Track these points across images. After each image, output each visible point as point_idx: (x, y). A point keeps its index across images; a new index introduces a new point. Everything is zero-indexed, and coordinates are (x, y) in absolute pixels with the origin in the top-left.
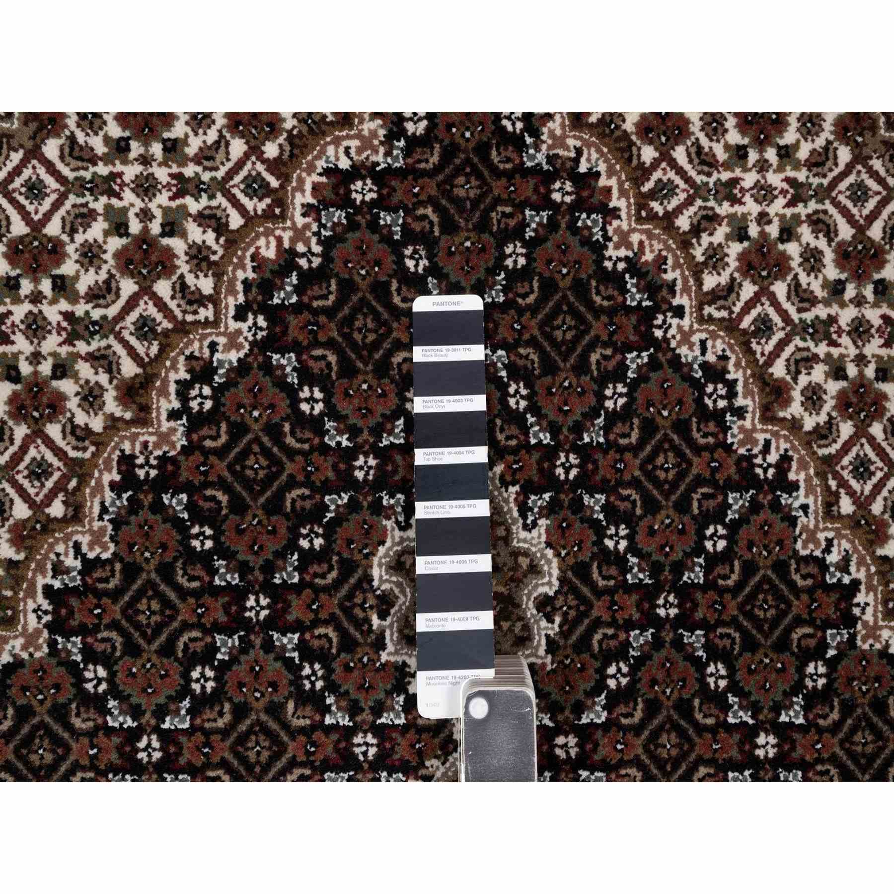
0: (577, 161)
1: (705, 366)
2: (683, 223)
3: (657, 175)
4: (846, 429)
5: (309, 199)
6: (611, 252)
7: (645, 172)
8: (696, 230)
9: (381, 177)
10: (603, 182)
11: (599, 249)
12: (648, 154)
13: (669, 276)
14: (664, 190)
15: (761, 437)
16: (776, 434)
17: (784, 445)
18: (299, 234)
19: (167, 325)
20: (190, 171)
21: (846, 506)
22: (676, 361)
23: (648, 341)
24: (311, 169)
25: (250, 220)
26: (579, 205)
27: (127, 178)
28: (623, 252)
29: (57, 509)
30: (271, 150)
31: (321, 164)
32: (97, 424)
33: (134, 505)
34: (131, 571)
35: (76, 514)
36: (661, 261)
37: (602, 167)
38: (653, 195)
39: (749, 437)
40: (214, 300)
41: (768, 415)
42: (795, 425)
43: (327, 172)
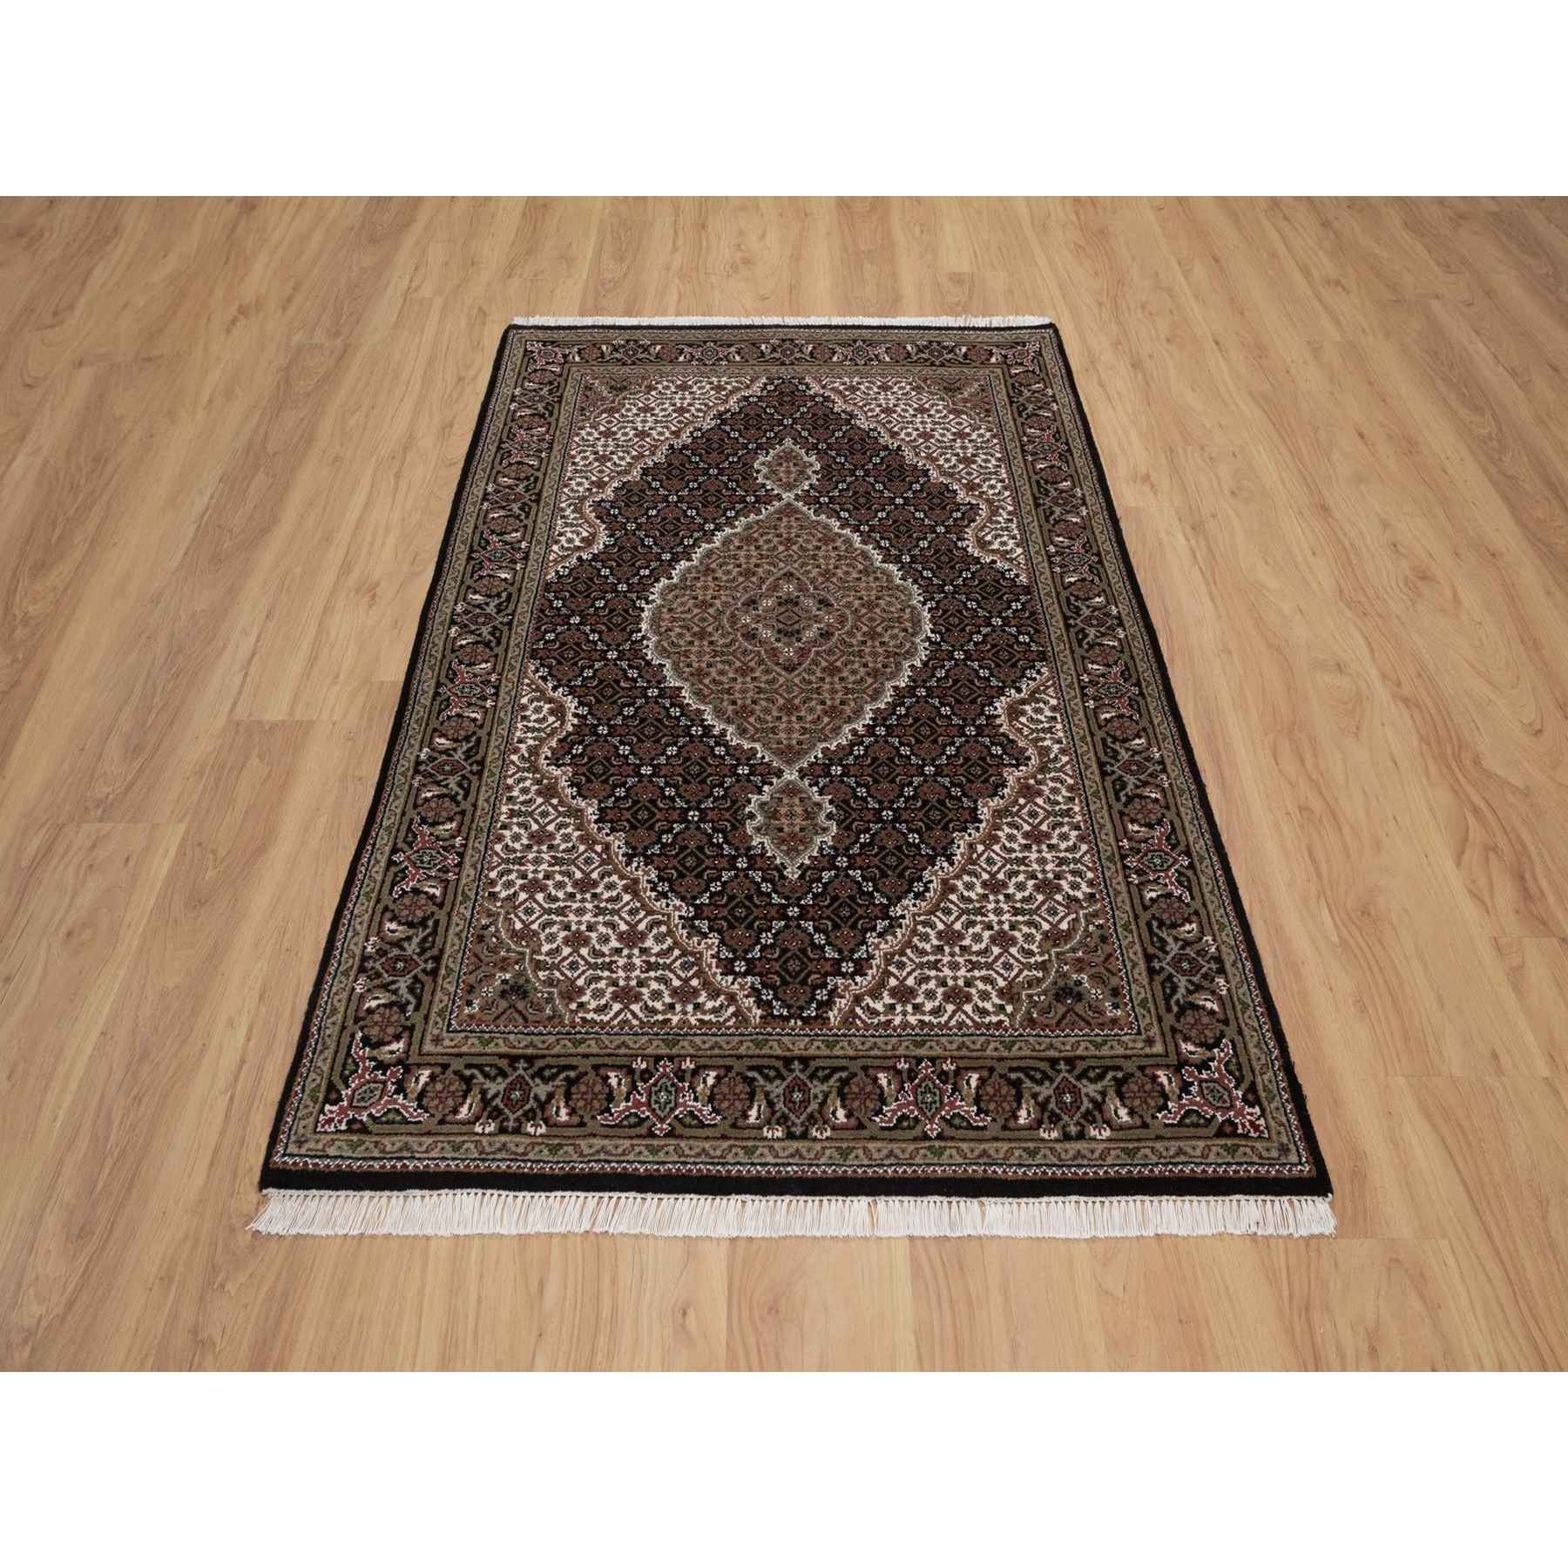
0: (735, 980)
1: (667, 898)
2: (677, 952)
3: (691, 973)
4: (595, 875)
5: (874, 962)
6: (717, 941)
7: (695, 975)
8: (670, 949)
9: (839, 973)
10: (719, 971)
11: (722, 942)
12: (695, 982)
13: (685, 931)
14: (685, 967)
15: (640, 873)
16: (631, 873)
17: (629, 869)
18: (877, 947)
19: (938, 914)
20: (933, 973)
21: (598, 848)
22: (683, 899)
23: (696, 907)
24: (874, 977)
25: (902, 953)
26: (732, 961)
27: (964, 969)
28: (710, 941)
29: (980, 848)
30: (893, 982)
31: (869, 978)
32: (966, 878)
33: (945, 849)
34: (945, 828)
35: (971, 846)
36: (689, 936)
37: (719, 977)
38: (693, 964)
39: (646, 873)
40: (916, 923)
41: (636, 881)
42: (622, 877)
43: (866, 975)
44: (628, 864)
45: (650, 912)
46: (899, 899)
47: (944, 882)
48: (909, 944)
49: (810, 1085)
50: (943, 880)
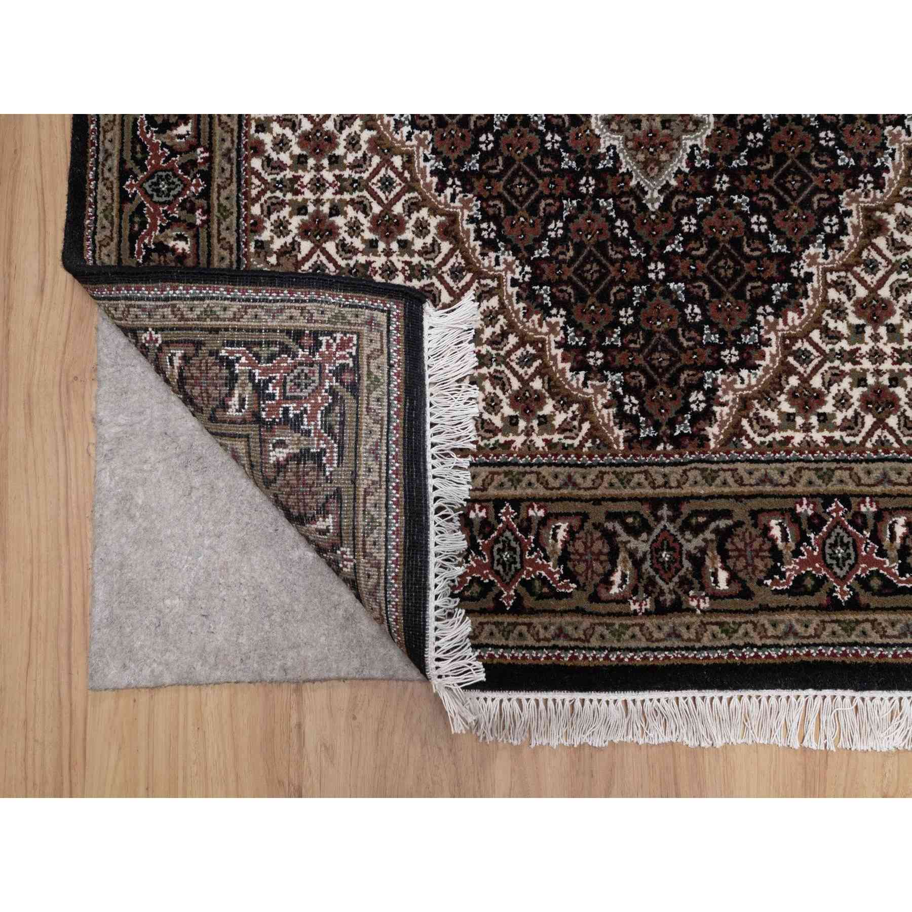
44: (441, 189)
45: (479, 274)
46: (806, 244)
47: (868, 213)
48: (817, 322)
49: (682, 541)
50: (866, 209)
